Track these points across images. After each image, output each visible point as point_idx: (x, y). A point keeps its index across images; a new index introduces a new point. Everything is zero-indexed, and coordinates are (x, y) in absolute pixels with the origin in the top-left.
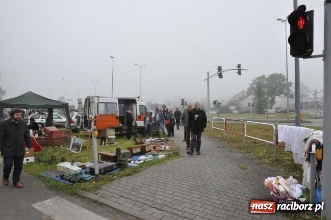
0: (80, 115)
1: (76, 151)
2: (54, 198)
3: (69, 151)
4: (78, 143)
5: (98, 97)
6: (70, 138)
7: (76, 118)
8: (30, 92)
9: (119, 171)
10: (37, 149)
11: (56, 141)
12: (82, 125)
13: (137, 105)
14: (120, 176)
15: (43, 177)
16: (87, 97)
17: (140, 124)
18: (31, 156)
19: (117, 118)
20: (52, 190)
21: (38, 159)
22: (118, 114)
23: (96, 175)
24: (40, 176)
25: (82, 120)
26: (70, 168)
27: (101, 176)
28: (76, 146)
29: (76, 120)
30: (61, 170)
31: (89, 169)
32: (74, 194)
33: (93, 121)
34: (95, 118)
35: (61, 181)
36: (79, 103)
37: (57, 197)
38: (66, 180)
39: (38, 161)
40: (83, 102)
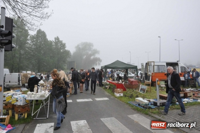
0: (143, 73)
1: (143, 92)
2: (137, 114)
3: (139, 92)
4: (144, 88)
5: (154, 62)
6: (139, 85)
7: (140, 74)
8: (118, 60)
9: (171, 106)
10: (125, 90)
11: (134, 86)
12: (143, 78)
13: (179, 66)
14: (172, 108)
15: (129, 104)
16: (147, 62)
17: (182, 79)
18: (122, 93)
19: (165, 75)
20: (135, 110)
21: (125, 95)
22: (166, 72)
23: (158, 106)
24: (127, 103)
25: (144, 75)
26: (143, 101)
27: (161, 107)
28: (143, 90)
29: (140, 75)
30: (138, 101)
31: (153, 102)
32: (147, 114)
33: (151, 76)
34: (152, 74)
35: (139, 107)
36: (142, 66)
37: (139, 114)
38: (141, 106)
39: (125, 96)
40: (144, 65)
